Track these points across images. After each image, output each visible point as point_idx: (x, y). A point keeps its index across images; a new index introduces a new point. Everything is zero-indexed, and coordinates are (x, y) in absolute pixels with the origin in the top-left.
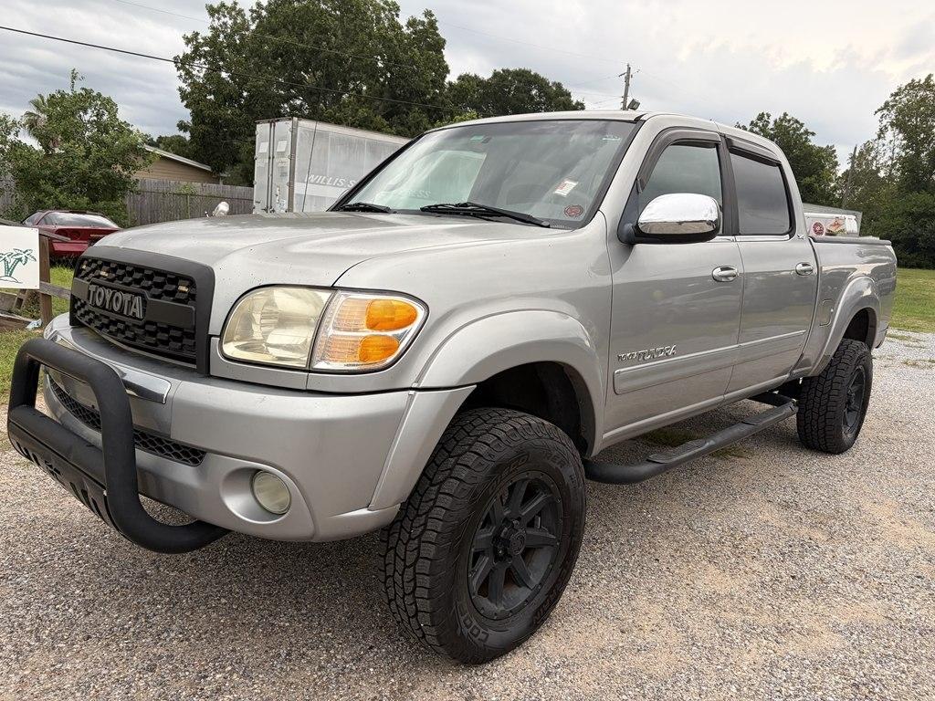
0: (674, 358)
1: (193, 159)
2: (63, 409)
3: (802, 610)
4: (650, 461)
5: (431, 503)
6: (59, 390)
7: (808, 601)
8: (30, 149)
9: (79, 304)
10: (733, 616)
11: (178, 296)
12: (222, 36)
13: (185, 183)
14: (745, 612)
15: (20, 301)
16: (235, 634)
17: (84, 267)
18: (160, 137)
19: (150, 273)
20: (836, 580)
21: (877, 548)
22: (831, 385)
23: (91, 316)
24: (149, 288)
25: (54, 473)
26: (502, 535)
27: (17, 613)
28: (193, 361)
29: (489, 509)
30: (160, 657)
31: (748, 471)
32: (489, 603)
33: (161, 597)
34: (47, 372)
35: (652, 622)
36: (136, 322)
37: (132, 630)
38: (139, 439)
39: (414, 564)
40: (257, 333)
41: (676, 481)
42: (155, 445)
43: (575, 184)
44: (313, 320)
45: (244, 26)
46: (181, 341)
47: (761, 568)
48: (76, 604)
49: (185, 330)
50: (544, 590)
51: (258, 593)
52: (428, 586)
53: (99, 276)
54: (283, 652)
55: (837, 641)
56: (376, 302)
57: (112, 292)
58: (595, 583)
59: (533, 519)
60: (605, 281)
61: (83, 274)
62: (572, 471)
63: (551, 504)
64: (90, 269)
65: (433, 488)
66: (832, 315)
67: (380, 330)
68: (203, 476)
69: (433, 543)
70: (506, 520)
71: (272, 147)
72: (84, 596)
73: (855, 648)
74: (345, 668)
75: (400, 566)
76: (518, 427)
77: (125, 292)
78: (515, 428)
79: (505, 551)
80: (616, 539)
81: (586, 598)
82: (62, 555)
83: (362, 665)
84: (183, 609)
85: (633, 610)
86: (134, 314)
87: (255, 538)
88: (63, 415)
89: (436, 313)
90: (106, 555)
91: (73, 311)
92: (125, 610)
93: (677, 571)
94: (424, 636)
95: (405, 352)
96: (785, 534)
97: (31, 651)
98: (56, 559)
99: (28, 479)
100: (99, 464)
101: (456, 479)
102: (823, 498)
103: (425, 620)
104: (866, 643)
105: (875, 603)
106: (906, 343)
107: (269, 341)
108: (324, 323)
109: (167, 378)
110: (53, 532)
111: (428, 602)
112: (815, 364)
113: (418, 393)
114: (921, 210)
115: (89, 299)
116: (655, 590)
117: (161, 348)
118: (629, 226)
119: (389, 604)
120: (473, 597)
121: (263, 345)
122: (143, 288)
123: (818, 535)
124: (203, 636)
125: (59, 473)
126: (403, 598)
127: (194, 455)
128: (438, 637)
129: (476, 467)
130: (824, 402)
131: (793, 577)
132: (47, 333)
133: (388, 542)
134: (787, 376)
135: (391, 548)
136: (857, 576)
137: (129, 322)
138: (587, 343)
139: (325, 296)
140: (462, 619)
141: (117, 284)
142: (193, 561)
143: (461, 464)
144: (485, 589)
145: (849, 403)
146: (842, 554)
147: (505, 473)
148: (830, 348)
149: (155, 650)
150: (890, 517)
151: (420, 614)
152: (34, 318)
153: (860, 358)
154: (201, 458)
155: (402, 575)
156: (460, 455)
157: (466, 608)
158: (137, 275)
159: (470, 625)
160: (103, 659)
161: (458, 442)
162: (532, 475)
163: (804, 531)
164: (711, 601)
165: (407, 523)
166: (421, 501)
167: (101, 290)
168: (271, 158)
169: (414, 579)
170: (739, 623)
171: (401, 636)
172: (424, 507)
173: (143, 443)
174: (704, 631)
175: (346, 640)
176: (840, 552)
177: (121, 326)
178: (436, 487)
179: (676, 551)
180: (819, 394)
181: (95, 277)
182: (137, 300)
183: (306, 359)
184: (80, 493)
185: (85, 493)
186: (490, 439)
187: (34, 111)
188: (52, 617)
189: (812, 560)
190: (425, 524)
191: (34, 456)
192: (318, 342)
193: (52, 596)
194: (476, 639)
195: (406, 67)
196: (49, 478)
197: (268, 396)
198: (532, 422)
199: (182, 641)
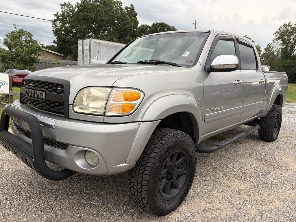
0: (223, 110)
1: (58, 52)
2: (18, 132)
3: (268, 194)
4: (216, 145)
5: (146, 161)
6: (16, 125)
7: (270, 191)
8: (4, 50)
9: (23, 95)
10: (246, 197)
11: (57, 91)
12: (66, 13)
13: (55, 60)
14: (250, 196)
15: (3, 98)
16: (78, 207)
17: (24, 83)
18: (47, 46)
19: (48, 83)
20: (278, 184)
21: (289, 172)
22: (270, 120)
23: (27, 99)
24: (47, 89)
25: (15, 153)
26: (170, 171)
27: (3, 202)
28: (63, 114)
29: (165, 163)
30: (53, 216)
31: (244, 148)
32: (166, 195)
33: (52, 195)
34: (12, 119)
35: (219, 200)
36: (43, 101)
37: (43, 207)
38: (45, 141)
39: (141, 182)
40: (85, 103)
41: (221, 152)
42: (50, 143)
43: (189, 53)
44: (105, 99)
45: (73, 10)
46: (59, 107)
47: (253, 180)
48: (23, 198)
49: (60, 103)
50: (183, 190)
51: (85, 193)
52: (146, 190)
53: (30, 86)
54: (95, 213)
55: (281, 204)
56: (127, 92)
57: (34, 91)
58: (199, 187)
59: (179, 166)
60: (201, 84)
61: (24, 85)
62: (192, 149)
63: (185, 160)
64: (26, 83)
65: (147, 156)
66: (270, 96)
67: (129, 101)
68: (68, 153)
69: (147, 175)
70: (171, 166)
71: (83, 47)
72: (26, 195)
73: (288, 206)
74: (117, 218)
75: (136, 183)
76: (175, 134)
77: (39, 90)
78: (174, 135)
79: (171, 177)
80: (204, 171)
81: (196, 192)
82: (18, 182)
83: (123, 217)
84: (60, 199)
85: (212, 195)
86: (42, 98)
87: (84, 174)
88: (18, 134)
89: (147, 95)
90: (33, 181)
91: (21, 98)
92: (40, 200)
93: (225, 182)
94: (144, 207)
95: (137, 109)
96: (259, 169)
97: (8, 215)
98: (16, 183)
99: (6, 156)
100: (31, 150)
101: (155, 152)
102: (269, 156)
103: (145, 202)
104: (291, 205)
105: (292, 191)
106: (288, 106)
107: (89, 106)
108: (109, 99)
109: (54, 119)
110: (15, 174)
111: (146, 195)
112: (265, 112)
113: (142, 123)
114: (288, 65)
115: (26, 93)
116: (219, 189)
117: (52, 109)
118: (208, 66)
119: (132, 196)
120: (161, 193)
121: (88, 107)
122: (45, 89)
123: (270, 169)
124: (67, 209)
125: (17, 153)
126: (137, 194)
127: (64, 146)
128: (150, 207)
129: (162, 148)
130: (267, 125)
131: (264, 183)
132: (12, 106)
133: (131, 175)
134: (256, 116)
135: (133, 177)
136: (284, 182)
137: (41, 101)
138: (196, 105)
139: (109, 90)
140: (158, 201)
141: (36, 88)
142: (63, 182)
143: (156, 147)
144: (164, 190)
145: (275, 125)
146: (279, 175)
147: (171, 150)
148: (270, 107)
149: (51, 214)
150: (292, 162)
151: (143, 199)
152: (7, 103)
153: (279, 110)
154: (67, 147)
155: (137, 186)
156: (156, 144)
157: (159, 197)
158: (43, 85)
159: (160, 203)
160: (33, 218)
161: (155, 140)
162: (179, 151)
163: (265, 167)
164: (238, 192)
165: (138, 168)
166: (143, 160)
167: (30, 90)
168: (83, 51)
169: (141, 187)
170: (248, 199)
171: (135, 206)
172: (144, 163)
173: (46, 142)
174: (238, 203)
175: (117, 209)
176: (278, 174)
177: (38, 102)
178: (148, 156)
179: (224, 175)
180: (266, 122)
181: (28, 86)
182: (43, 93)
183: (103, 112)
184: (24, 160)
185: (26, 160)
186: (166, 139)
187: (6, 38)
188: (15, 203)
189: (269, 177)
190: (145, 168)
191: (8, 148)
192: (107, 106)
193: (15, 196)
194: (162, 207)
195: (125, 22)
196: (13, 155)
197: (90, 125)
198: (179, 133)
199: (60, 210)
